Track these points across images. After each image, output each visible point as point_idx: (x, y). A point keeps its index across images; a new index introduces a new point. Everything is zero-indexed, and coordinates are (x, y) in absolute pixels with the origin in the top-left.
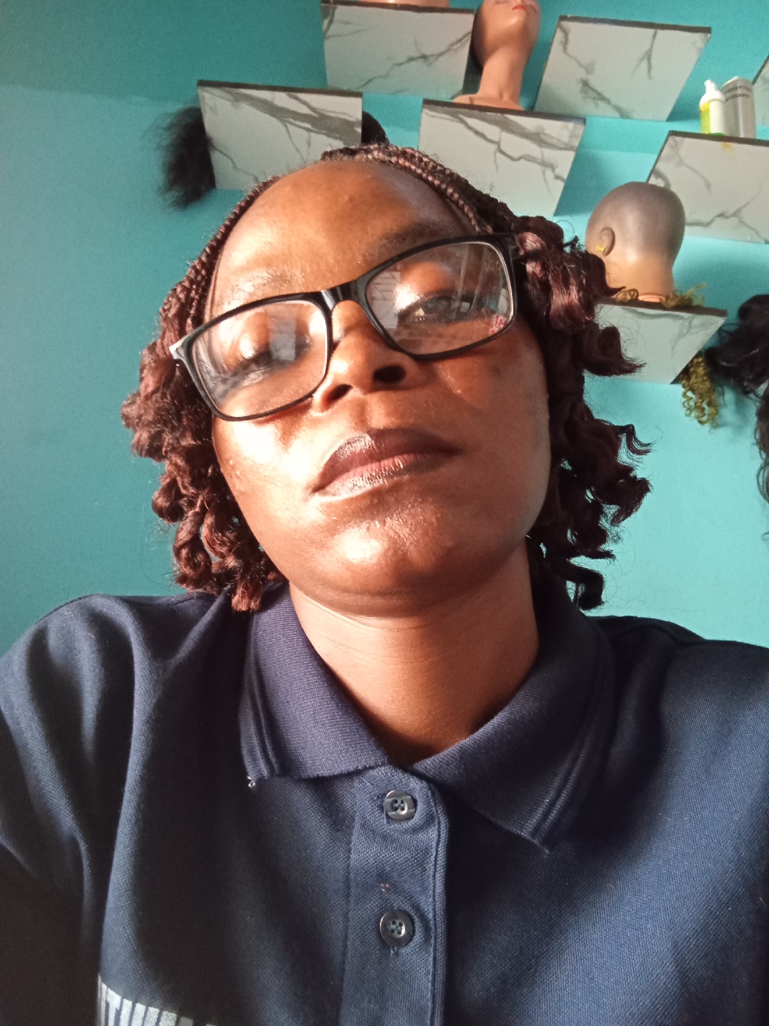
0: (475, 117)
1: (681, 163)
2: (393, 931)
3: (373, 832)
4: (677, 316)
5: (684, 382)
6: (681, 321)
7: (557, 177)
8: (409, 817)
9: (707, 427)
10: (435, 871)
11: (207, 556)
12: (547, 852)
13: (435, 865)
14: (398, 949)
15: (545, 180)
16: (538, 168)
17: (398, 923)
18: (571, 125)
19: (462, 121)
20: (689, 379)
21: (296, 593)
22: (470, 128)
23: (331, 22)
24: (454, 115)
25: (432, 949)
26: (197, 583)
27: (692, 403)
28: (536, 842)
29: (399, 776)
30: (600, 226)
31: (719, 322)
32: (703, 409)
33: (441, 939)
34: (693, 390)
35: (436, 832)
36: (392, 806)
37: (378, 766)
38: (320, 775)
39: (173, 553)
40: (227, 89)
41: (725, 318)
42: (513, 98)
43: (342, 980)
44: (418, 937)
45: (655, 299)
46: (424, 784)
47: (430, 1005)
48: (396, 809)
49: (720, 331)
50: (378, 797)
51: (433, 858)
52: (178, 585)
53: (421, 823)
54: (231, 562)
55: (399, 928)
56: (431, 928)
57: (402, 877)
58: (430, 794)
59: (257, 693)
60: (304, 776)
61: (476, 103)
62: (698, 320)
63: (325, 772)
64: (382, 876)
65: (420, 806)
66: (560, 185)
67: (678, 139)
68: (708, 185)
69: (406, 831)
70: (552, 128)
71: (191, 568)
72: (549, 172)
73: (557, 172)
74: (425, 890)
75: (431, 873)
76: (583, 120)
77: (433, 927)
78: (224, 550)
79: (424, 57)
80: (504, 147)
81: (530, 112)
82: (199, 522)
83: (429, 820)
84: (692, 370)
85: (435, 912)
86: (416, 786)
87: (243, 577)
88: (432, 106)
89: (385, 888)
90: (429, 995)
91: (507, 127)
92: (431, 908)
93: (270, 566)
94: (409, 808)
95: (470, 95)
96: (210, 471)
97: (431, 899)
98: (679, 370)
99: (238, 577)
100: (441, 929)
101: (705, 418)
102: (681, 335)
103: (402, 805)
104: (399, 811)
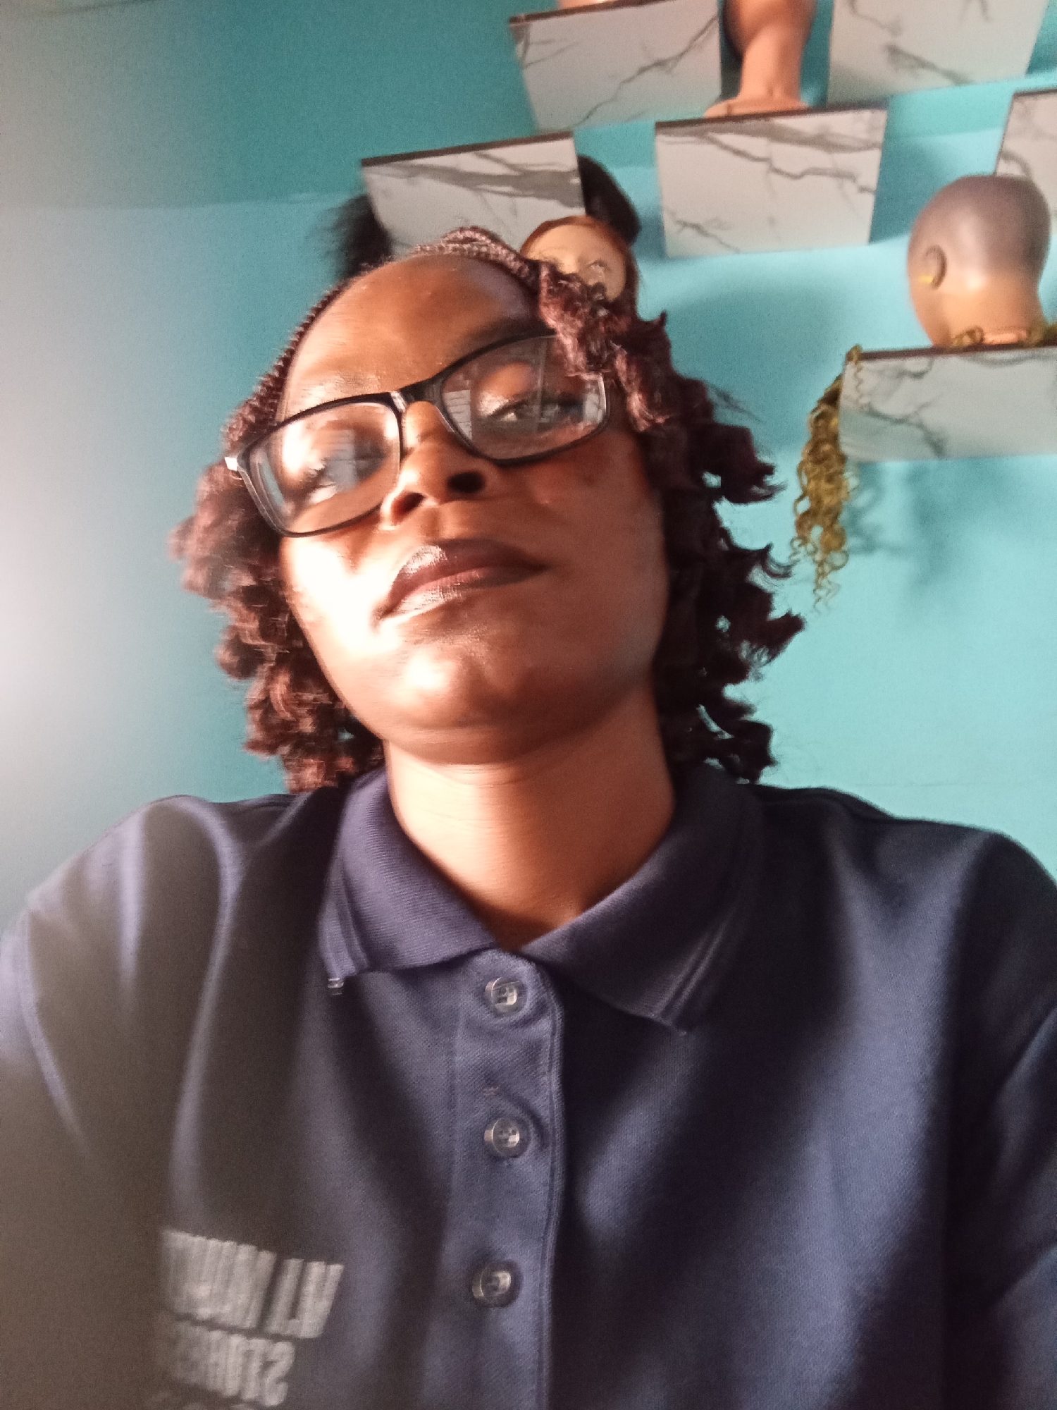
0: (731, 132)
1: (1038, 133)
3: (479, 1029)
4: (1046, 355)
7: (863, 190)
8: (520, 1007)
10: (550, 1066)
13: (551, 1060)
16: (828, 183)
17: (511, 1131)
18: (866, 115)
19: (713, 141)
22: (725, 147)
23: (527, 45)
24: (701, 135)
25: (550, 1157)
28: (668, 1023)
30: (924, 246)
35: (550, 1024)
36: (498, 995)
37: (485, 949)
40: (397, 163)
42: (790, 92)
44: (532, 1146)
45: (1008, 337)
46: (532, 966)
48: (501, 1000)
51: (547, 1052)
53: (531, 1013)
55: (512, 1136)
56: (547, 1135)
57: (512, 1078)
60: (397, 967)
61: (738, 111)
64: (491, 1078)
65: (531, 994)
66: (868, 201)
67: (1028, 101)
69: (515, 1025)
70: (841, 123)
72: (850, 187)
73: (861, 181)
74: (539, 1092)
75: (545, 1069)
76: (884, 104)
77: (550, 1133)
79: (660, 64)
80: (778, 164)
83: (541, 1009)
85: (553, 1116)
86: (525, 970)
88: (666, 130)
89: (494, 1092)
90: (545, 1208)
91: (778, 136)
92: (547, 1111)
97: (547, 1101)
100: (559, 1133)
103: (511, 994)
104: (508, 1001)
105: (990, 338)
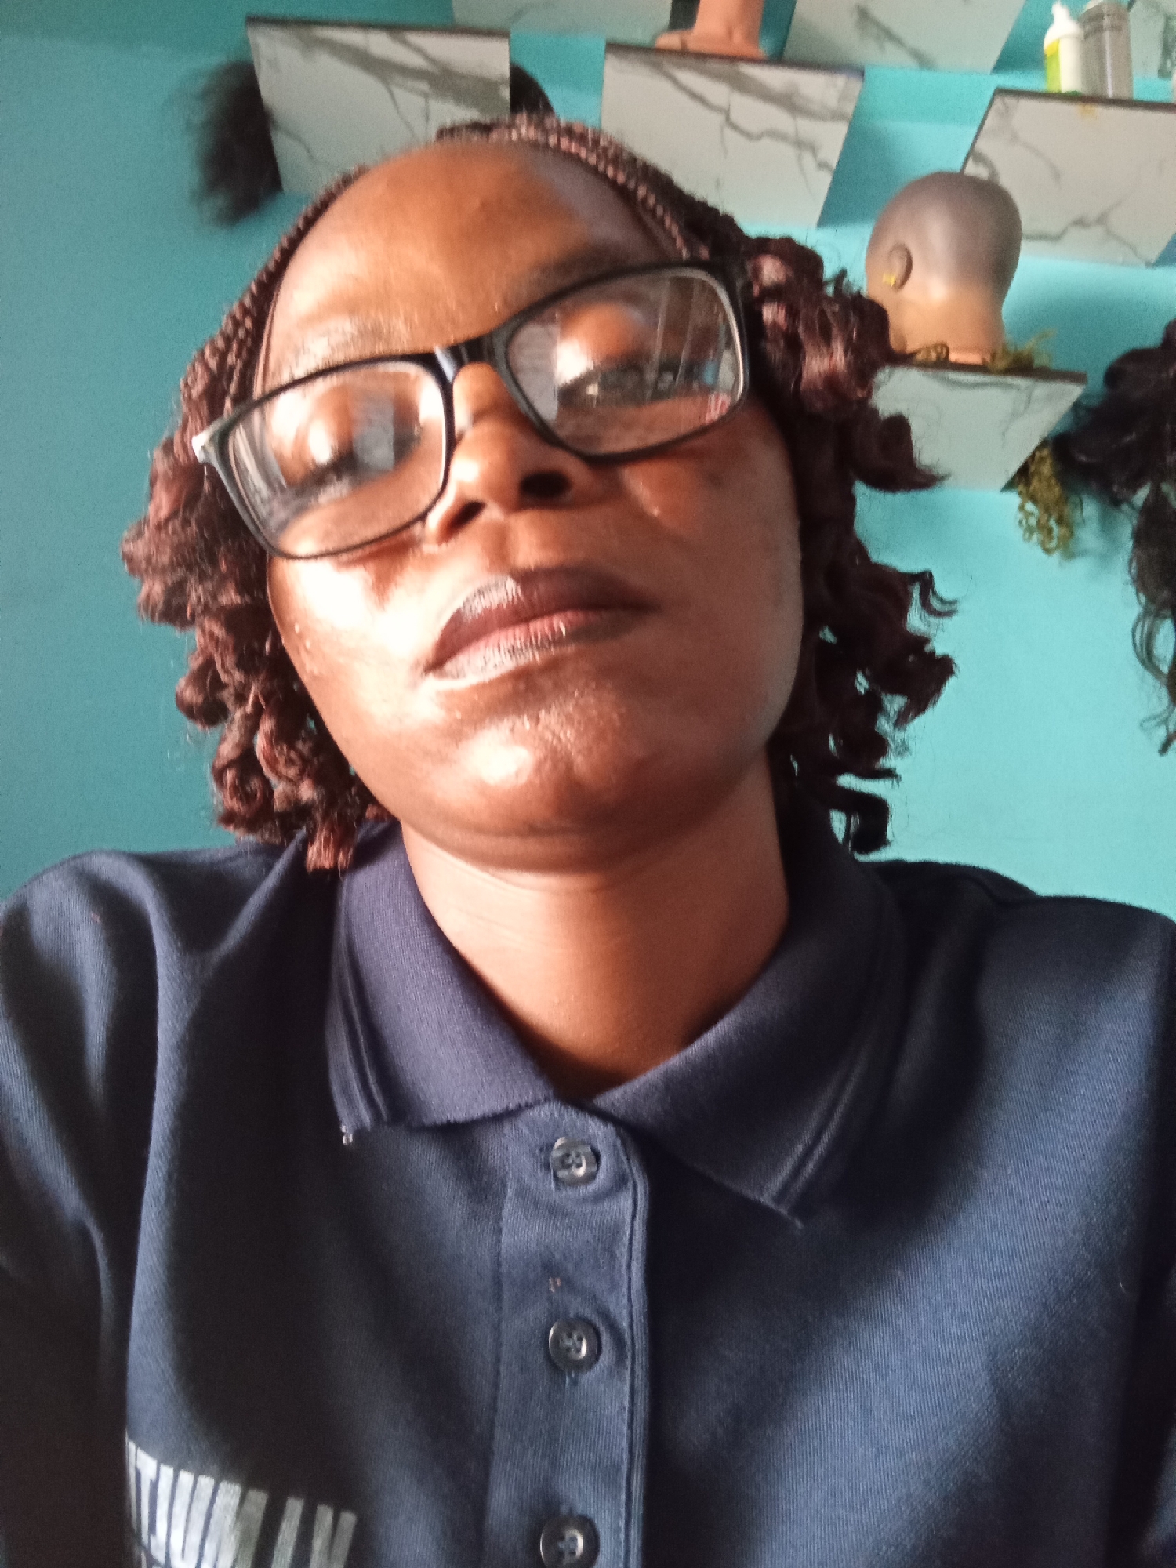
0: (690, 68)
1: (1014, 138)
2: (568, 1349)
3: (536, 1203)
4: (1009, 385)
5: (1021, 488)
6: (1014, 393)
7: (822, 165)
8: (590, 1178)
9: (1056, 556)
10: (631, 1258)
11: (266, 782)
12: (799, 1225)
13: (631, 1249)
14: (577, 1376)
15: (802, 169)
16: (788, 151)
17: (575, 1337)
18: (840, 80)
19: (669, 76)
20: (1028, 484)
21: (412, 838)
22: (681, 87)
24: (657, 67)
25: (627, 1375)
26: (251, 824)
27: (1033, 521)
28: (783, 1211)
29: (571, 1117)
30: (888, 243)
31: (1073, 392)
32: (1050, 531)
33: (642, 1360)
34: (1034, 501)
35: (630, 1202)
36: (563, 1162)
37: (537, 1103)
38: (452, 1120)
39: (213, 778)
40: (294, 29)
41: (1084, 387)
42: (751, 37)
43: (492, 1424)
44: (607, 1356)
45: (974, 358)
46: (610, 1128)
47: (625, 1456)
48: (569, 1167)
49: (1076, 406)
50: (541, 1150)
51: (626, 1240)
52: (222, 826)
53: (608, 1186)
54: (307, 792)
55: (577, 1343)
56: (625, 1344)
57: (580, 1269)
58: (619, 1142)
59: (351, 994)
60: (427, 1121)
61: (693, 46)
62: (1042, 389)
63: (459, 1115)
64: (550, 1268)
65: (605, 1161)
66: (825, 180)
67: (1010, 101)
68: (1057, 175)
69: (585, 1200)
70: (813, 85)
71: (240, 799)
72: (808, 159)
73: (822, 155)
74: (614, 1286)
75: (624, 1261)
76: (861, 73)
77: (629, 1341)
78: (292, 772)
80: (735, 118)
81: (778, 59)
82: (251, 728)
83: (620, 1182)
84: (1032, 468)
85: (631, 1320)
86: (599, 1132)
87: (326, 815)
88: (620, 52)
89: (554, 1285)
90: (625, 1444)
91: (741, 85)
92: (625, 1312)
93: (367, 797)
94: (588, 1164)
95: (682, 34)
96: (267, 647)
97: (625, 1301)
98: (1014, 468)
99: (318, 816)
100: (641, 1344)
101: (1053, 544)
102: (1015, 415)
103: (578, 1161)
104: (573, 1169)
105: (954, 357)
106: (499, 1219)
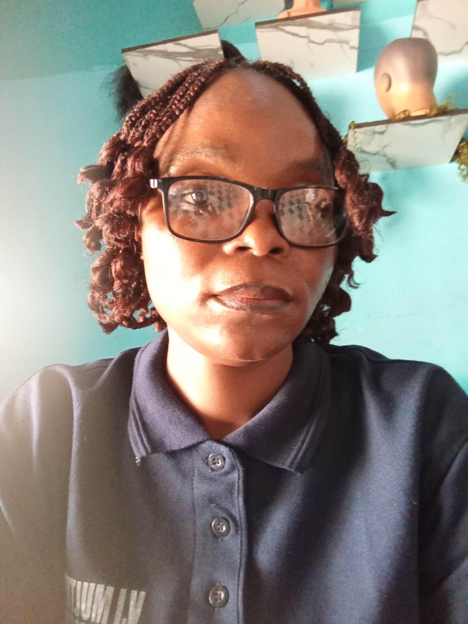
0: (290, 25)
1: (430, 16)
2: (219, 529)
3: (205, 477)
4: (438, 120)
5: (457, 160)
6: (442, 123)
7: (352, 48)
8: (223, 466)
10: (238, 494)
12: (299, 474)
13: (238, 490)
14: (223, 538)
15: (345, 51)
16: (337, 45)
17: (221, 524)
18: (351, 13)
19: (282, 30)
20: (460, 157)
22: (288, 32)
25: (239, 537)
27: (465, 172)
28: (292, 470)
29: (215, 445)
30: (381, 73)
33: (244, 531)
34: (465, 164)
35: (237, 473)
36: (213, 462)
37: (204, 441)
38: (174, 450)
40: (138, 50)
42: (316, 4)
45: (422, 113)
46: (227, 448)
47: (239, 565)
48: (215, 464)
50: (206, 459)
51: (236, 488)
53: (228, 470)
55: (222, 527)
56: (238, 525)
57: (221, 499)
58: (231, 453)
61: (293, 15)
62: (454, 119)
63: (176, 448)
64: (211, 500)
65: (227, 461)
66: (355, 53)
68: (453, 26)
69: (221, 475)
73: (351, 44)
74: (234, 506)
75: (236, 496)
76: (359, 7)
77: (240, 524)
80: (312, 39)
83: (233, 468)
84: (460, 151)
85: (240, 517)
86: (224, 450)
88: (261, 26)
89: (213, 506)
90: (239, 560)
91: (312, 26)
92: (238, 514)
94: (222, 462)
95: (288, 11)
97: (238, 510)
98: (452, 152)
100: (244, 525)
102: (445, 132)
103: (218, 461)
104: (217, 465)
105: (413, 114)
106: (193, 484)
